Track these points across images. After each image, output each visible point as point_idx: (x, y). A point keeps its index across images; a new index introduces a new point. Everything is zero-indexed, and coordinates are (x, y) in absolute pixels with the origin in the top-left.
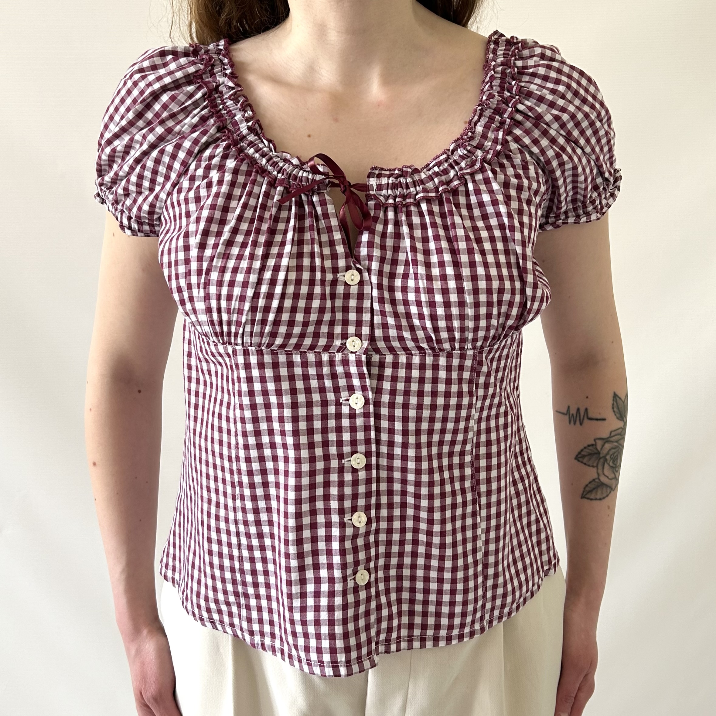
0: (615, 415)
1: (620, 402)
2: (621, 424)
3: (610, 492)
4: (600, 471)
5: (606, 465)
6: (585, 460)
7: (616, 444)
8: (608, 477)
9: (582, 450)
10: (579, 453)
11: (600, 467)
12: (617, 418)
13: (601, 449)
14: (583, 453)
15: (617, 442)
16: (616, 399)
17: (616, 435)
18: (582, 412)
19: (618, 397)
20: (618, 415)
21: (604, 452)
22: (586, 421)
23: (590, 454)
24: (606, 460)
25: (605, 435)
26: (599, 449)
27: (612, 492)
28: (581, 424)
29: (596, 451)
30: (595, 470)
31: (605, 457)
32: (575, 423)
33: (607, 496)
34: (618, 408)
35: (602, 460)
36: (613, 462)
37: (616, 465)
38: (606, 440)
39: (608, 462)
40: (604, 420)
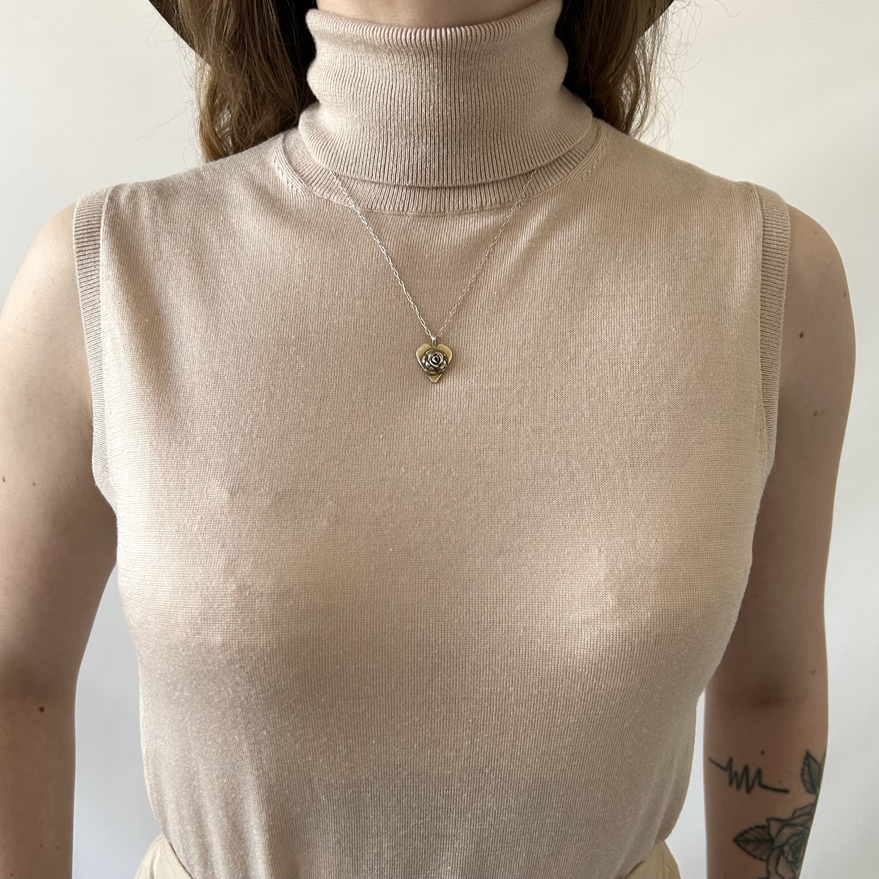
0: (805, 785)
1: (814, 766)
2: (811, 798)
4: (772, 868)
5: (782, 861)
6: (749, 848)
7: (800, 828)
9: (746, 832)
10: (741, 835)
11: (772, 861)
12: (808, 791)
13: (777, 835)
14: (748, 836)
15: (802, 825)
16: (809, 761)
17: (802, 815)
18: (752, 773)
19: (812, 757)
20: (809, 786)
21: (781, 840)
22: (757, 789)
23: (759, 841)
24: (782, 852)
25: (785, 813)
26: (773, 834)
28: (749, 791)
29: (767, 837)
30: (763, 865)
31: (781, 848)
32: (738, 787)
34: (810, 776)
35: (776, 852)
36: (793, 857)
37: (797, 859)
38: (786, 823)
39: (786, 855)
40: (786, 791)
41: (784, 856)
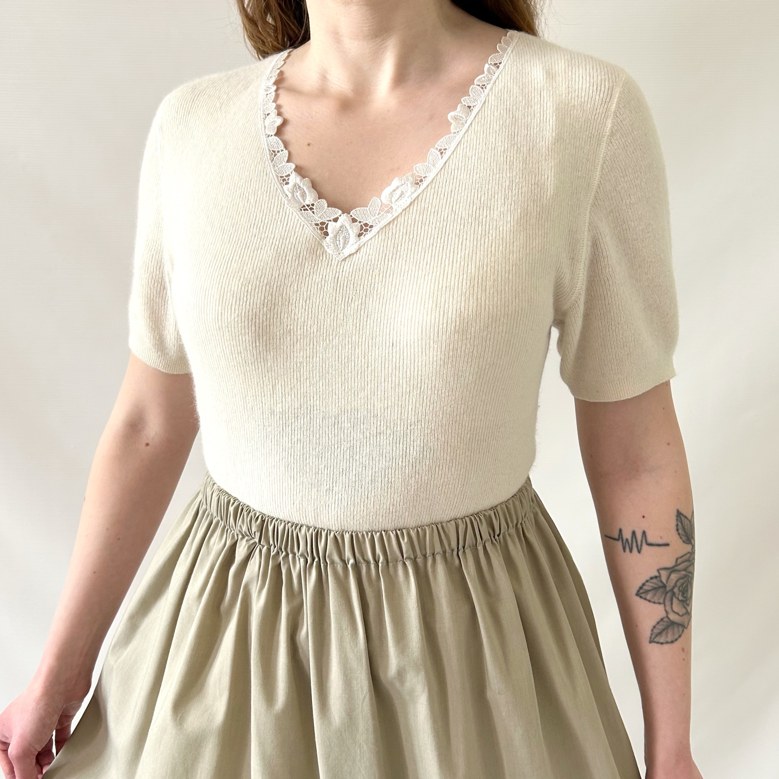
0: (681, 538)
1: (686, 522)
2: (688, 548)
3: (683, 631)
4: (668, 608)
5: (675, 600)
6: (649, 596)
7: (684, 573)
8: (678, 614)
9: (644, 584)
10: (641, 588)
11: (668, 603)
12: (684, 542)
13: (667, 581)
14: (645, 587)
15: (685, 570)
16: (680, 518)
17: (683, 562)
18: (639, 535)
19: (683, 515)
20: (684, 538)
21: (671, 584)
22: (645, 547)
23: (654, 589)
24: (674, 594)
25: (670, 563)
26: (664, 581)
27: (685, 630)
28: (639, 551)
29: (660, 584)
30: (662, 607)
31: (672, 590)
32: (631, 551)
33: (680, 636)
34: (684, 530)
35: (669, 595)
36: (682, 596)
37: (686, 597)
38: (672, 570)
39: (677, 596)
40: (667, 545)
41: (675, 597)
